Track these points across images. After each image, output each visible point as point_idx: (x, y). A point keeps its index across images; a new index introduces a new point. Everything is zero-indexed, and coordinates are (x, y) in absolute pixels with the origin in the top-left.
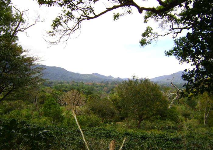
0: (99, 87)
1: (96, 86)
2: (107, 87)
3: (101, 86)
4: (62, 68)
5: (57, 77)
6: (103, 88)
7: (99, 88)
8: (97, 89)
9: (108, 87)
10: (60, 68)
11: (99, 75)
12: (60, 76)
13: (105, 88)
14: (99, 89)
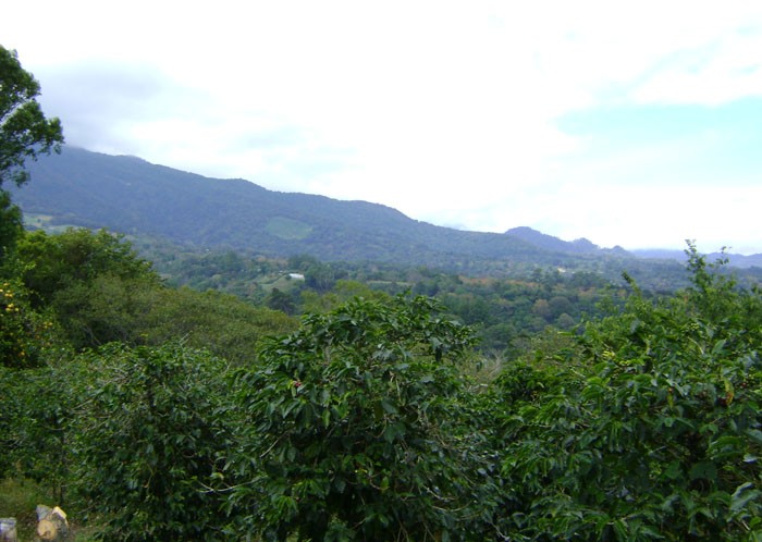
0: (520, 295)
1: (506, 292)
2: (548, 299)
3: (526, 293)
4: (390, 209)
5: (369, 245)
6: (534, 302)
7: (519, 300)
8: (511, 304)
9: (553, 299)
10: (383, 206)
11: (537, 234)
12: (379, 238)
13: (540, 300)
14: (518, 305)
